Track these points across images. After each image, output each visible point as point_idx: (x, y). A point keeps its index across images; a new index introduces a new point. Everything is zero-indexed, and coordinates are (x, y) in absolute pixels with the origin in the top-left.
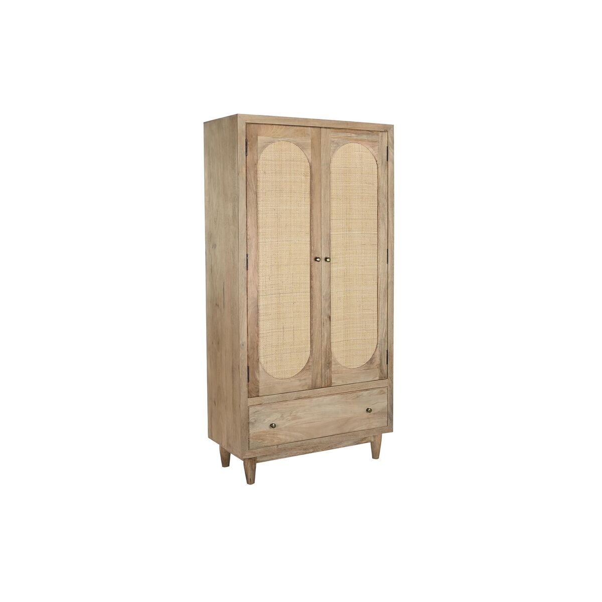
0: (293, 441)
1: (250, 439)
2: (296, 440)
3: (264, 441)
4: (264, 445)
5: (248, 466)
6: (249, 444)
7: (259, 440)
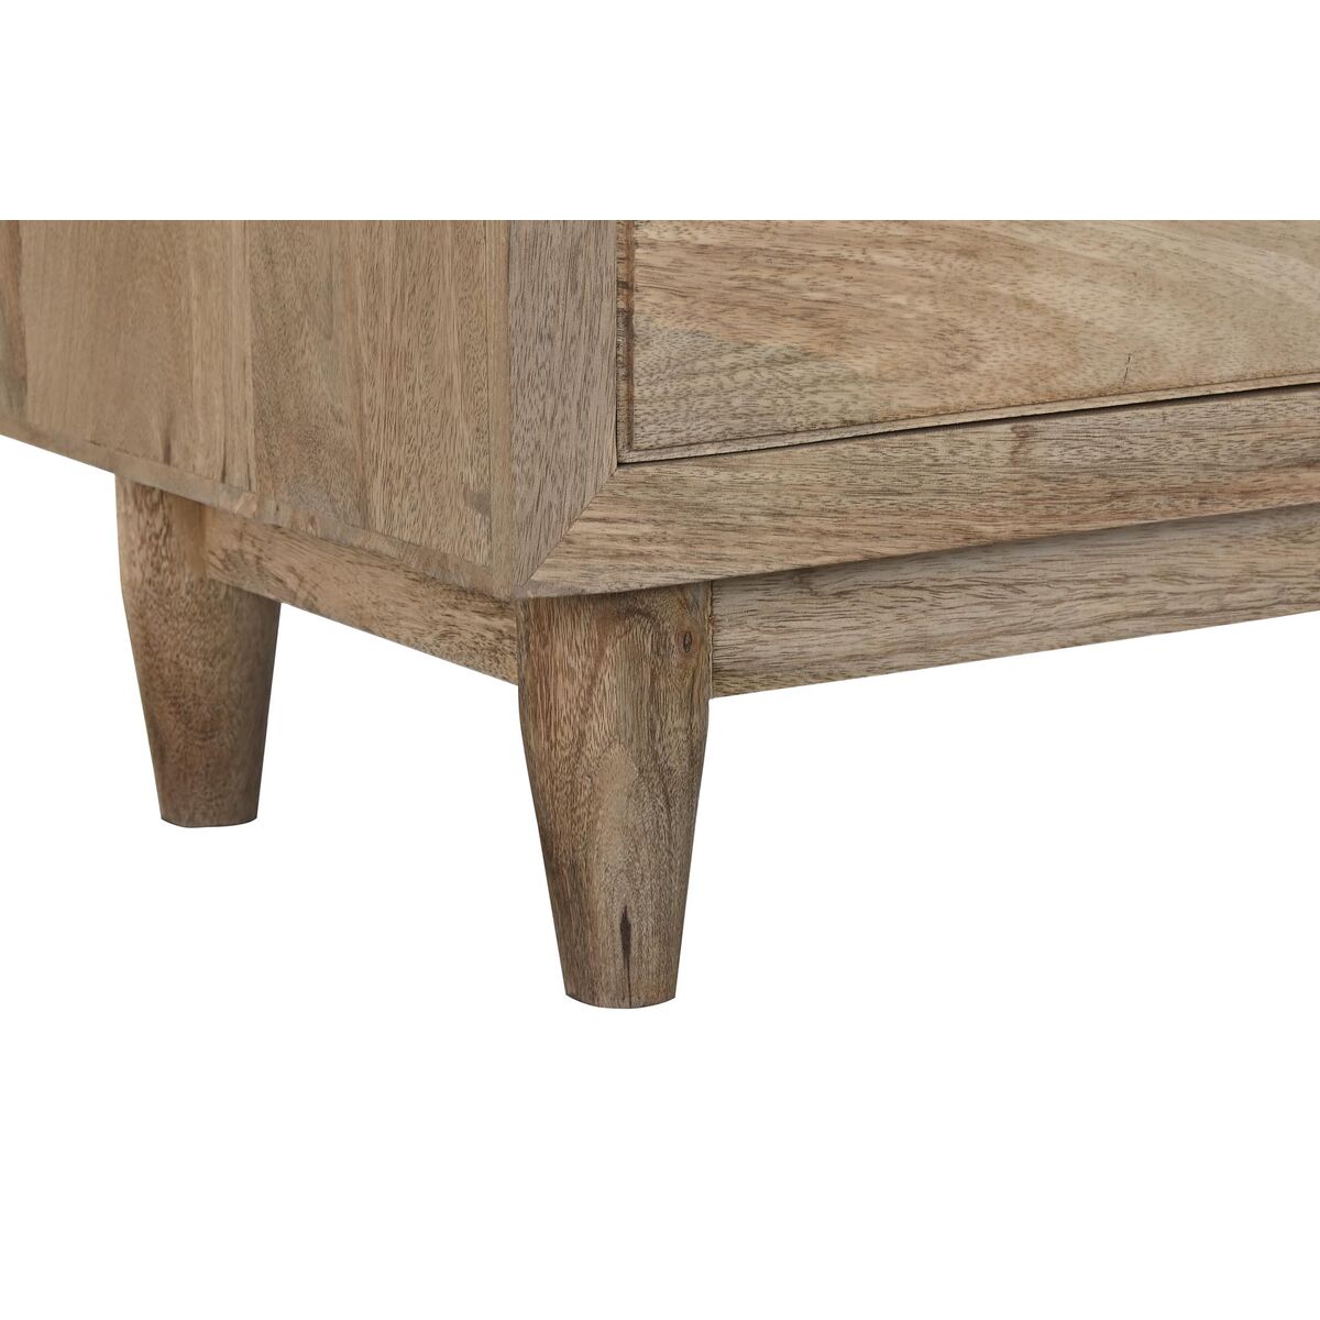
0: (1227, 369)
1: (647, 302)
2: (1268, 365)
3: (840, 337)
4: (831, 404)
5: (599, 726)
6: (625, 368)
7: (774, 313)
